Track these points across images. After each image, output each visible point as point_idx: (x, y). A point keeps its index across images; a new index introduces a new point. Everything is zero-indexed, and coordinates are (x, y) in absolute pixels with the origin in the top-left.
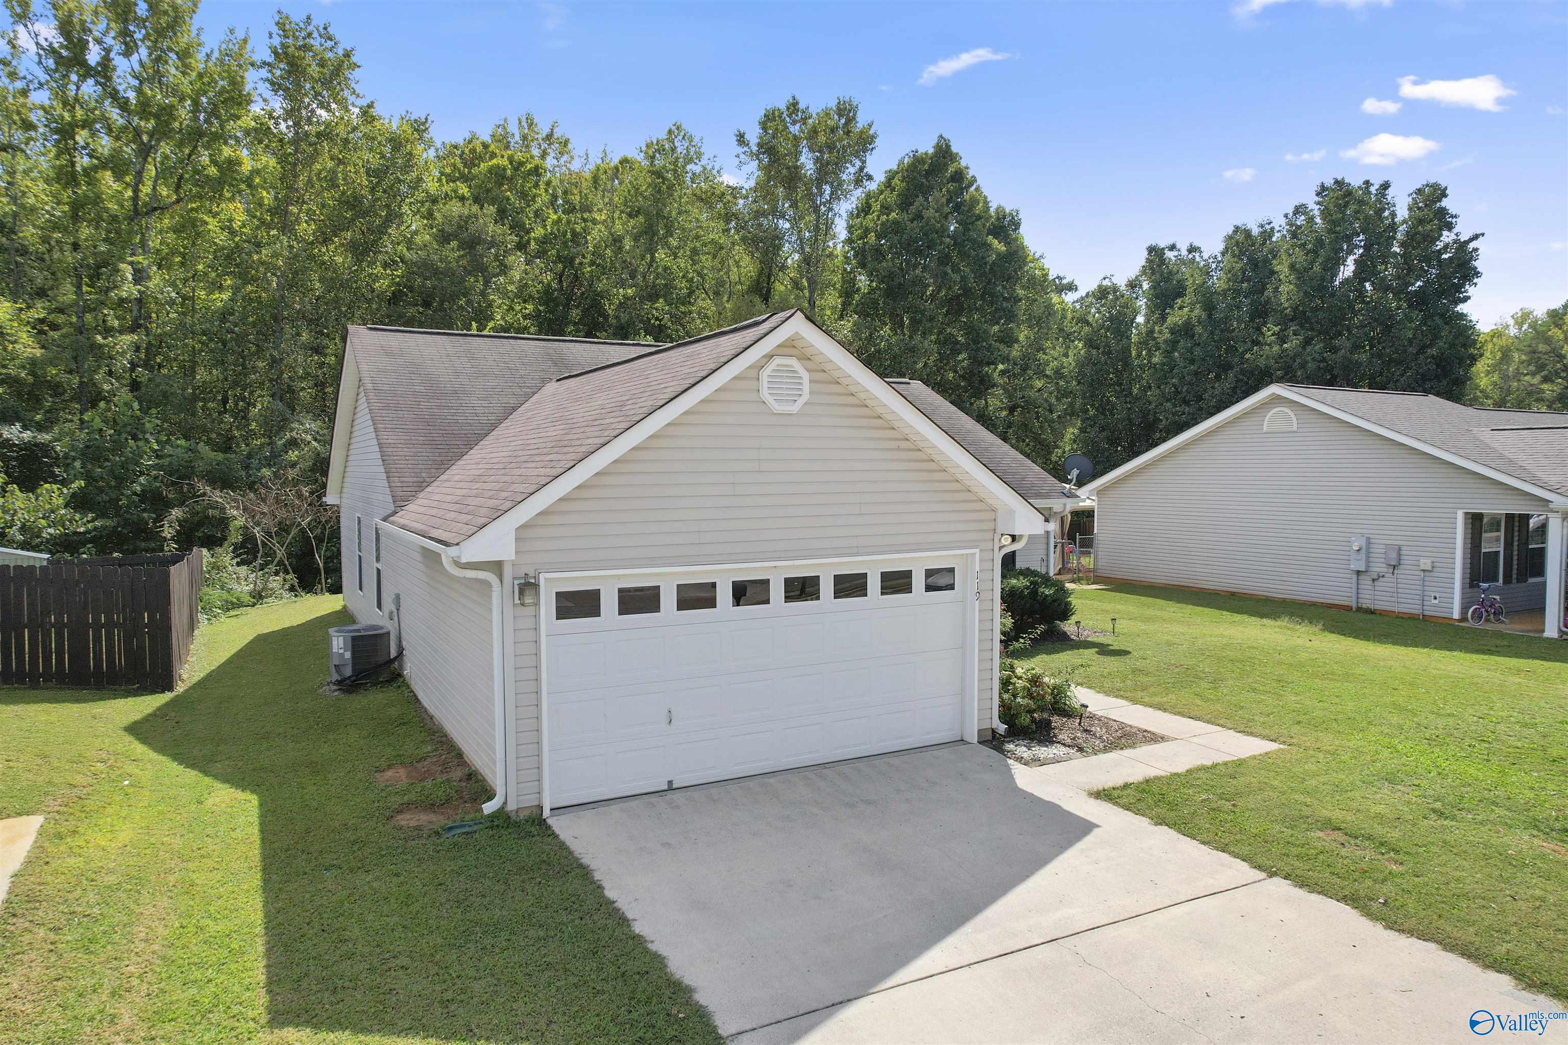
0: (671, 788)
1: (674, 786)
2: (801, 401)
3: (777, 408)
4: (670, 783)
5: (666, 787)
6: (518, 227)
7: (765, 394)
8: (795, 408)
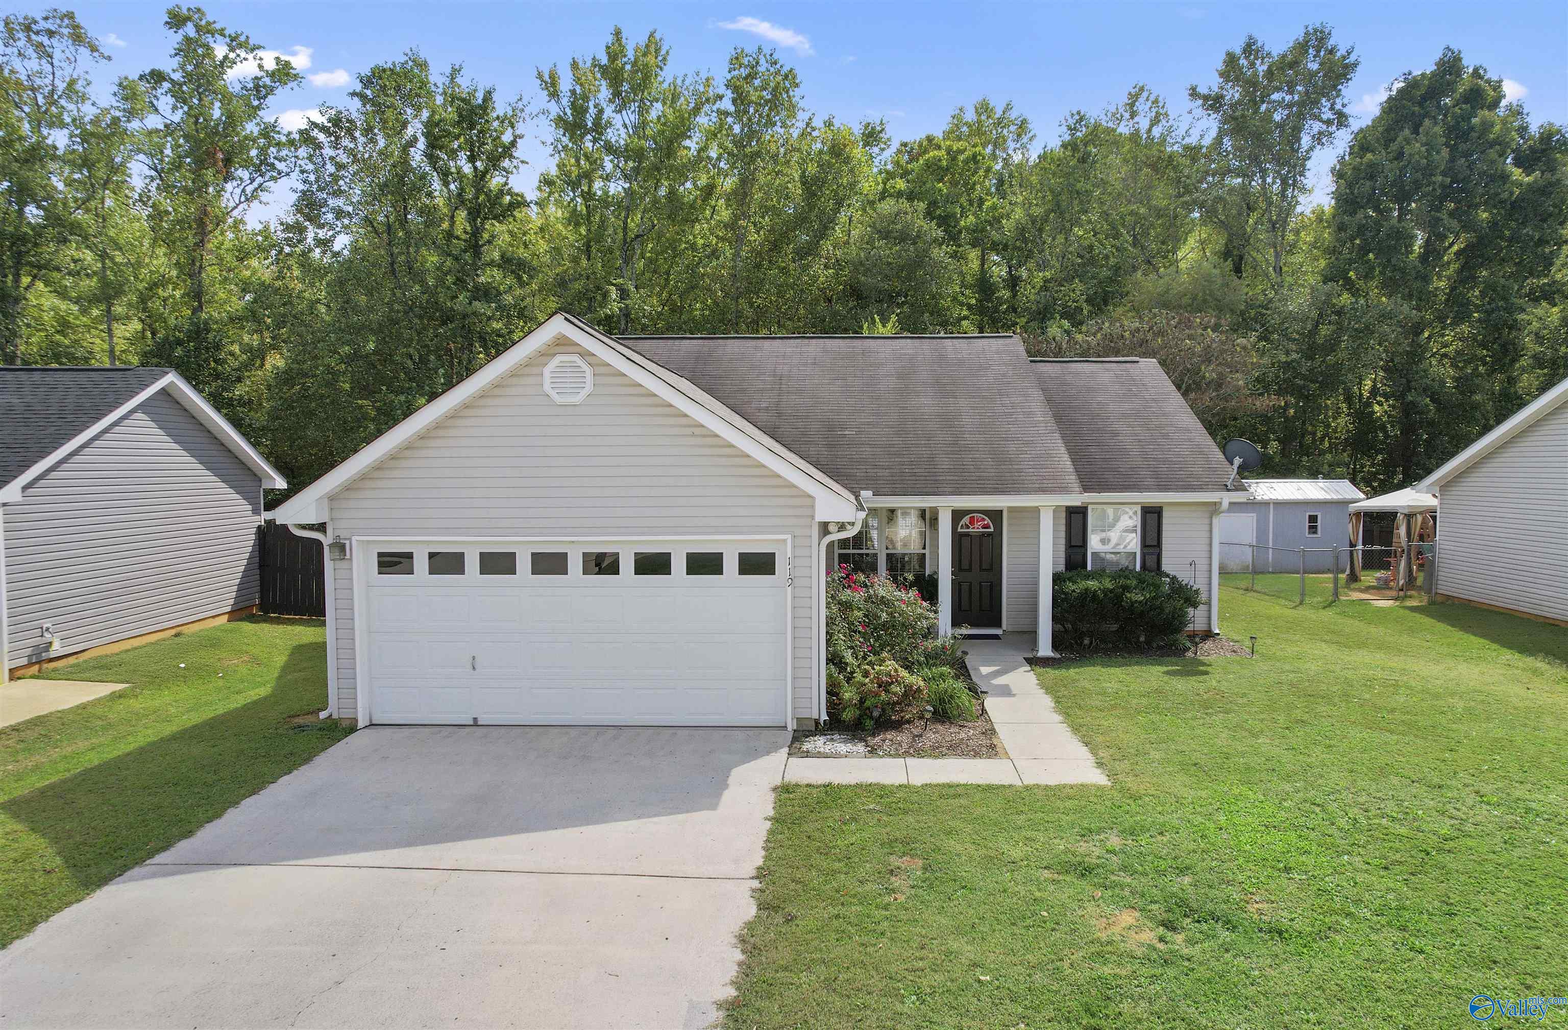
0: (475, 723)
1: (479, 723)
2: (584, 393)
3: (558, 399)
4: (475, 719)
5: (472, 723)
6: (945, 221)
7: (547, 387)
8: (577, 399)
